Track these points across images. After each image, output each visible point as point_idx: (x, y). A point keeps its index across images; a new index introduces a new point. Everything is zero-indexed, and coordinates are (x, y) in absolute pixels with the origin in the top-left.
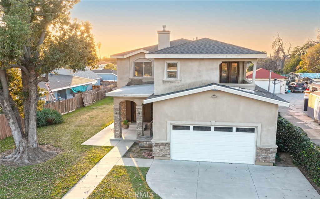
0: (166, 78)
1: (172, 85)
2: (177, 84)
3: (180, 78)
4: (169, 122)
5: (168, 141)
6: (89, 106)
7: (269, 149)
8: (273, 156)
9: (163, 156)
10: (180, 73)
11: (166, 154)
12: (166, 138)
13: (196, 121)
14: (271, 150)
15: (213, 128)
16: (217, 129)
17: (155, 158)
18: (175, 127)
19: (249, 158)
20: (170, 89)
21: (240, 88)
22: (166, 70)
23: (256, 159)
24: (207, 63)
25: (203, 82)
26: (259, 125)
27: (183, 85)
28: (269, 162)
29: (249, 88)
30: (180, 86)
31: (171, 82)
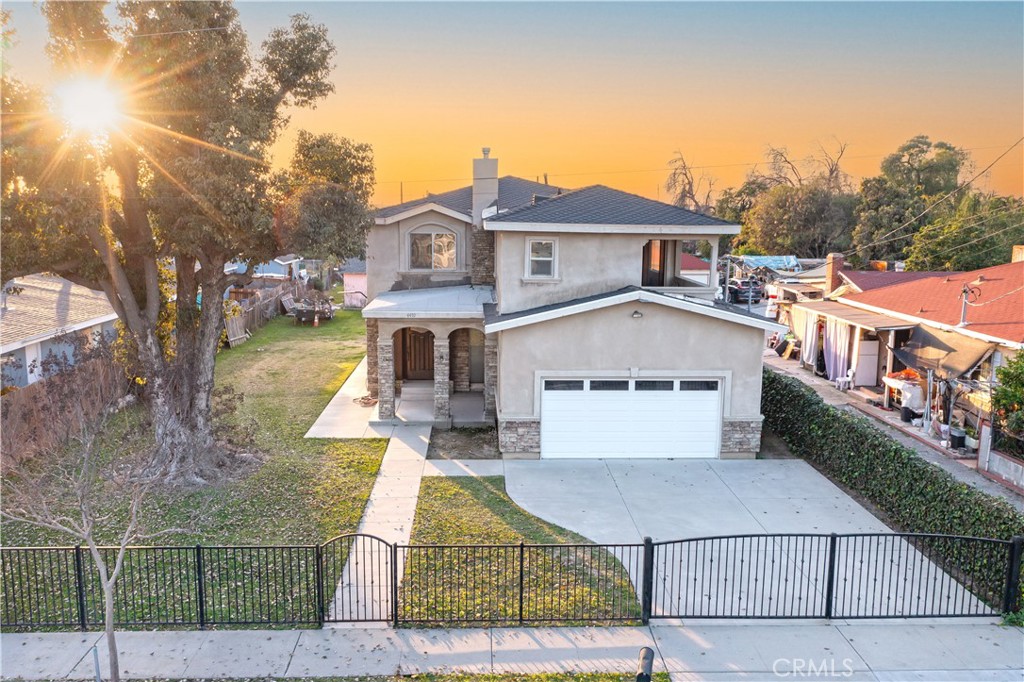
0: (527, 276)
1: (542, 289)
2: (551, 288)
3: (560, 275)
4: (539, 373)
5: (535, 417)
6: (239, 346)
7: (749, 423)
8: (755, 439)
9: (524, 450)
10: (560, 264)
11: (531, 447)
12: (530, 409)
13: (597, 369)
14: (752, 425)
15: (632, 384)
16: (641, 385)
17: (504, 456)
18: (550, 385)
19: (708, 445)
20: (536, 299)
21: (685, 296)
22: (530, 257)
23: (723, 446)
24: (617, 242)
25: (609, 284)
26: (728, 374)
27: (566, 291)
28: (748, 451)
29: (706, 297)
30: (558, 292)
31: (539, 284)
